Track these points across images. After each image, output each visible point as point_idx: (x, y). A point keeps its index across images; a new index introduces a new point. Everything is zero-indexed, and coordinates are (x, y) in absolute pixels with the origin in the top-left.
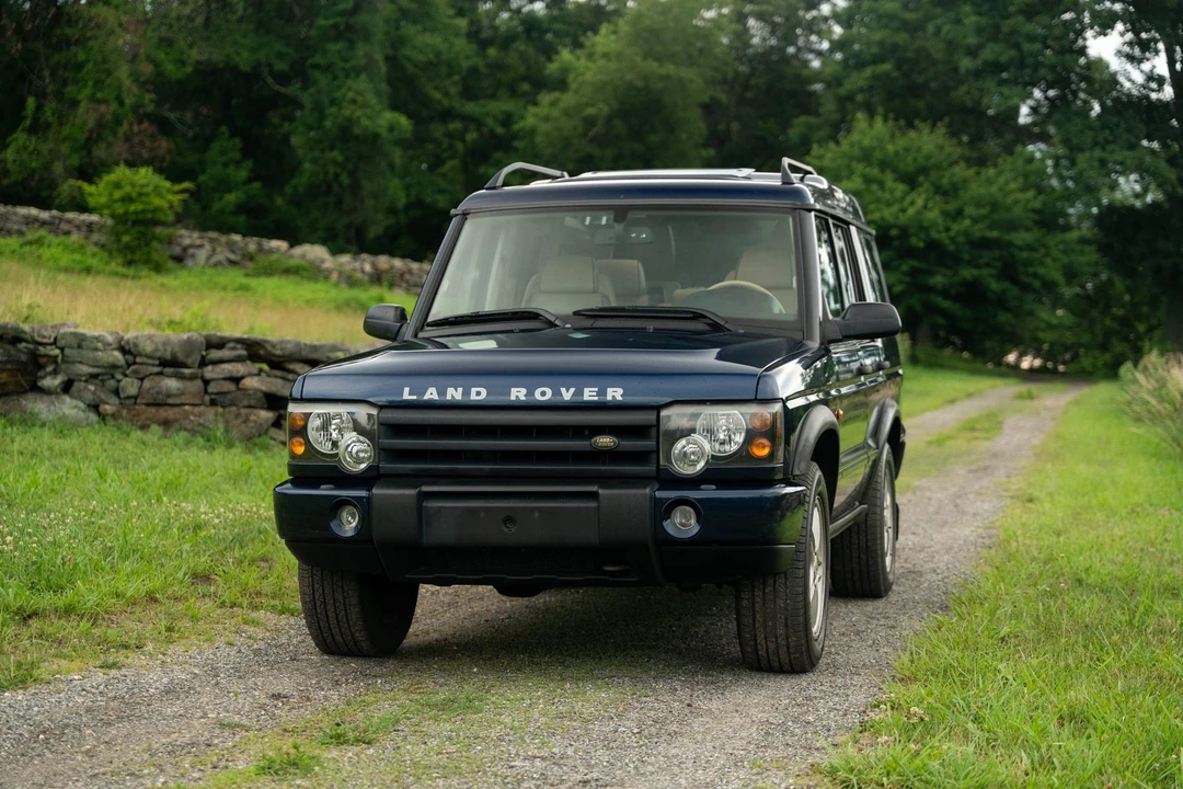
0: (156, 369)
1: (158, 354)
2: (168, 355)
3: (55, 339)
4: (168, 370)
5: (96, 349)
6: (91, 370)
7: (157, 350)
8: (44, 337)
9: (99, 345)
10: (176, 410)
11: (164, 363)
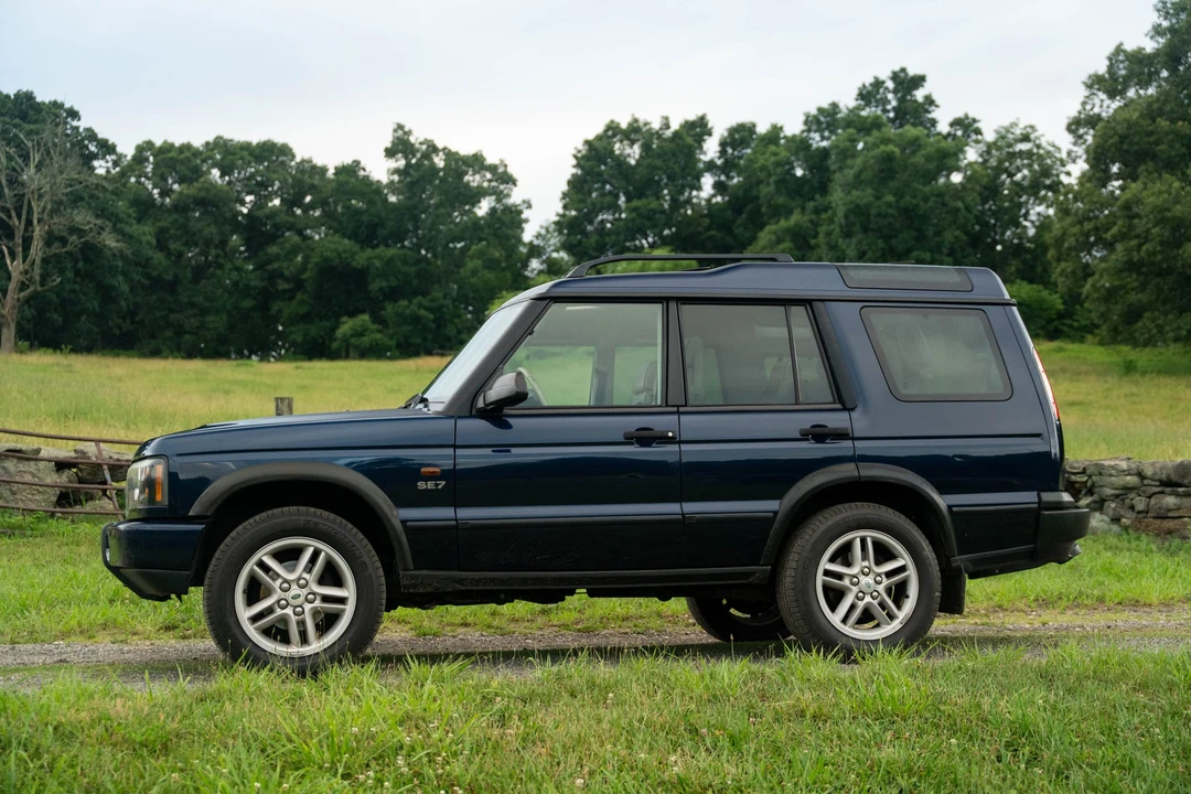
0: (1158, 489)
1: (1157, 477)
2: (1164, 477)
3: (1084, 469)
4: (1168, 490)
5: (1111, 475)
6: (1113, 492)
7: (1155, 474)
8: (1074, 468)
9: (1113, 472)
10: (1176, 521)
11: (1163, 483)
